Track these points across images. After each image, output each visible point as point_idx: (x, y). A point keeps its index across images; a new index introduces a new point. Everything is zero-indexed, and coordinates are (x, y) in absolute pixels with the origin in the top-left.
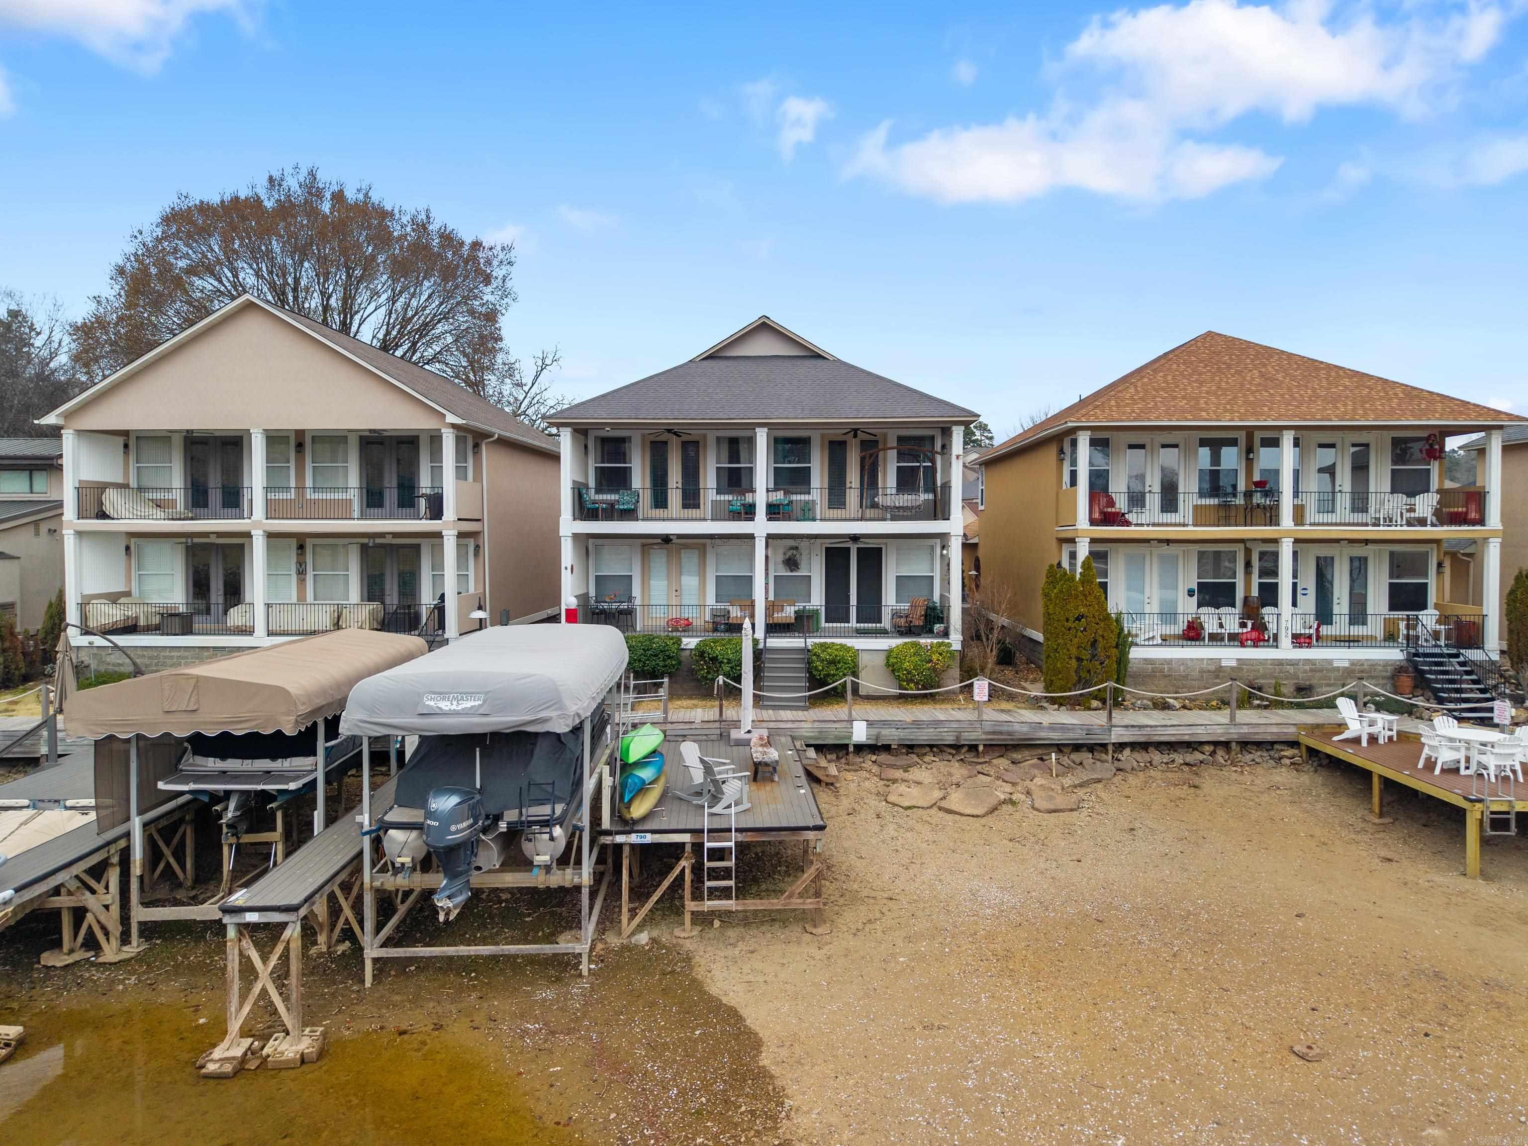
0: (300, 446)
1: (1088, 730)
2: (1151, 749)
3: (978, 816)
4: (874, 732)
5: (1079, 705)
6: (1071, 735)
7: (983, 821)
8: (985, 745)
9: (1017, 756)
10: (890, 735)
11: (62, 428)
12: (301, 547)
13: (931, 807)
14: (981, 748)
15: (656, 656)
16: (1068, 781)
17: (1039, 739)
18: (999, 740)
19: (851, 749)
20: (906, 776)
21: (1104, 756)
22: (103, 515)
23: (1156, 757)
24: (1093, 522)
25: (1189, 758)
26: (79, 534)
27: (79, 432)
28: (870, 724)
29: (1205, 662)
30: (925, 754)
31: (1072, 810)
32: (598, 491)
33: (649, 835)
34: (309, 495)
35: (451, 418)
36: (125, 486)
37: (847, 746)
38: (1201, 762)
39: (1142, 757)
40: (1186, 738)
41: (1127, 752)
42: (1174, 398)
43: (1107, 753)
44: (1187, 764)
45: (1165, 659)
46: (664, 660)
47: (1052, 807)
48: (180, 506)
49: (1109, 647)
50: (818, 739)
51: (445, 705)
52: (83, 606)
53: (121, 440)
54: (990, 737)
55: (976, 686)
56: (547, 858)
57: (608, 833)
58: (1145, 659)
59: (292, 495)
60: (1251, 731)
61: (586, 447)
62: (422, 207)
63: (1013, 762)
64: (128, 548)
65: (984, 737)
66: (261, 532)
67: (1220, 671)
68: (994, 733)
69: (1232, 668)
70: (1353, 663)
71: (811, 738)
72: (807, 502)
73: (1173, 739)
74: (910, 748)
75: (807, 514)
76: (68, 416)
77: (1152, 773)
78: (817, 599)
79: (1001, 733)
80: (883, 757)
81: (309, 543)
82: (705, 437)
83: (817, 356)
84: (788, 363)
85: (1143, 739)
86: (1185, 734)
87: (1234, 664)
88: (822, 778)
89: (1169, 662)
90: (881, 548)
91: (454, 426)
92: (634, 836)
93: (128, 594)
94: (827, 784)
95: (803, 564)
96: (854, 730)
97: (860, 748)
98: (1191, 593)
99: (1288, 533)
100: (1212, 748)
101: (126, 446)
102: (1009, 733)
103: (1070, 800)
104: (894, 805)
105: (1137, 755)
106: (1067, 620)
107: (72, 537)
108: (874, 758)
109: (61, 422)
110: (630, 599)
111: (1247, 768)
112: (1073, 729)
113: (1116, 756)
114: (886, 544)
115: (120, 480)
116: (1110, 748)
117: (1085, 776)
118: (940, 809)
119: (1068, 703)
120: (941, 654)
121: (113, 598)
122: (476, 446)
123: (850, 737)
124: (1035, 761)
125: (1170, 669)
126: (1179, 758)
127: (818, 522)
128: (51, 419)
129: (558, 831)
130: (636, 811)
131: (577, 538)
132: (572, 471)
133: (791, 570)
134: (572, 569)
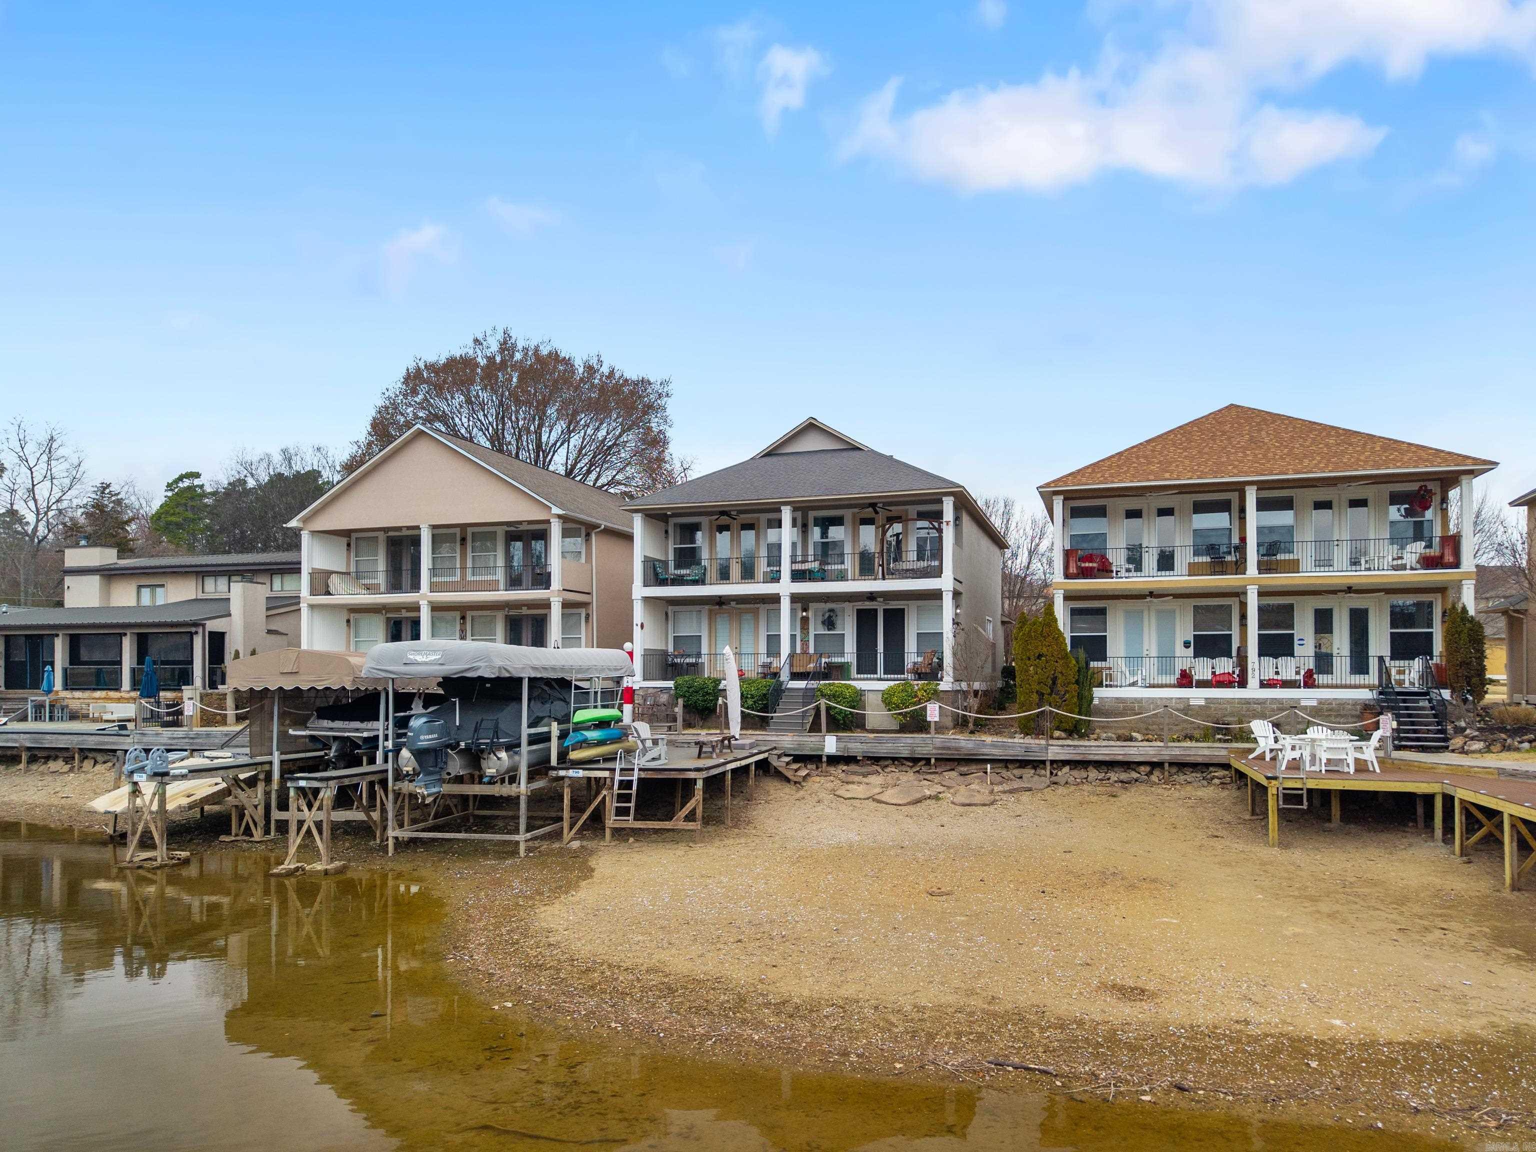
0: (463, 540)
1: (1026, 748)
2: (1091, 768)
3: (900, 805)
4: (842, 745)
5: (1043, 734)
6: (1011, 752)
7: (900, 808)
8: (936, 759)
9: (964, 769)
10: (855, 748)
11: (301, 530)
12: (463, 618)
13: (868, 799)
14: (933, 761)
15: (697, 692)
16: (997, 788)
17: (983, 755)
18: (947, 754)
19: (825, 759)
20: (865, 780)
21: (1043, 772)
22: (328, 593)
23: (1093, 774)
24: (1068, 576)
25: (1124, 776)
26: (312, 607)
27: (313, 533)
28: (839, 738)
29: (1174, 701)
30: (887, 766)
31: (984, 805)
32: (677, 567)
33: (581, 771)
34: (470, 578)
35: (556, 510)
36: (348, 574)
37: (819, 758)
38: (1136, 781)
39: (1079, 774)
40: (1120, 758)
41: (1066, 769)
43: (1045, 769)
44: (1122, 782)
45: (1135, 699)
46: (703, 696)
47: (968, 802)
48: (383, 589)
49: (1069, 683)
50: (797, 750)
51: (419, 658)
53: (344, 540)
54: (940, 752)
55: (928, 708)
56: (494, 771)
57: (554, 769)
58: (1117, 698)
59: (457, 578)
60: (1182, 753)
61: (667, 532)
63: (961, 775)
64: (348, 621)
65: (934, 751)
66: (426, 602)
67: (1189, 710)
68: (943, 748)
69: (1200, 706)
70: (1321, 702)
71: (791, 749)
72: (841, 571)
73: (1107, 758)
74: (876, 760)
76: (305, 520)
77: (1085, 787)
78: (850, 654)
79: (949, 748)
80: (853, 767)
81: (469, 615)
82: (758, 519)
83: (856, 448)
85: (1078, 758)
86: (1118, 754)
87: (1203, 703)
88: (790, 777)
90: (904, 609)
91: (559, 516)
92: (571, 771)
94: (796, 783)
95: (839, 623)
96: (826, 743)
97: (833, 760)
98: (1187, 645)
99: (1253, 581)
100: (1148, 769)
101: (349, 545)
102: (957, 749)
103: (989, 799)
104: (839, 796)
105: (1075, 773)
106: (1029, 659)
107: (306, 609)
108: (845, 768)
109: (301, 525)
110: (699, 655)
111: (1178, 787)
112: (1013, 747)
113: (1055, 772)
114: (908, 605)
115: (343, 569)
116: (1048, 764)
117: (1017, 784)
118: (874, 800)
119: (1033, 733)
120: (925, 691)
122: (588, 535)
123: (823, 749)
124: (981, 774)
125: (1140, 707)
126: (1114, 776)
127: (849, 583)
128: (293, 523)
129: (503, 755)
130: (574, 755)
131: (646, 600)
132: (643, 548)
133: (829, 630)
134: (642, 626)
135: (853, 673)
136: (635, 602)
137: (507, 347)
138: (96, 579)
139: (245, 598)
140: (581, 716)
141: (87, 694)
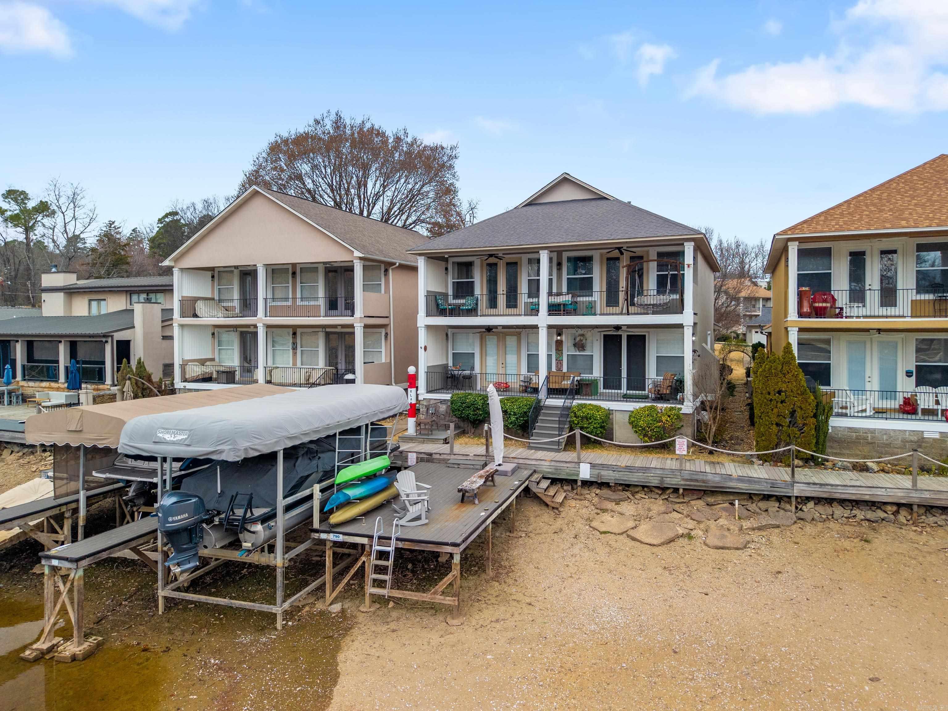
0: (294, 273)
1: (772, 483)
2: (835, 504)
3: (654, 545)
4: (596, 472)
6: (757, 487)
7: (655, 549)
8: (684, 489)
9: (711, 500)
10: (608, 476)
11: (173, 267)
12: (294, 334)
13: (622, 534)
14: (681, 491)
15: (468, 407)
16: (746, 524)
17: (729, 488)
18: (695, 486)
19: (579, 483)
20: (617, 508)
21: (788, 507)
22: (195, 316)
23: (838, 511)
24: (801, 315)
25: (870, 515)
26: (182, 326)
27: (182, 270)
28: (593, 466)
29: (907, 433)
30: (637, 492)
31: (737, 549)
32: (456, 297)
33: (341, 536)
34: (299, 302)
35: (357, 254)
36: (213, 299)
37: (575, 481)
38: (883, 520)
39: (824, 510)
40: (867, 498)
41: (811, 504)
42: (881, 211)
43: (790, 503)
44: (868, 520)
45: (869, 430)
46: (474, 411)
47: (721, 544)
48: (237, 311)
49: (807, 417)
50: (555, 474)
51: (168, 437)
52: (183, 367)
53: (209, 273)
54: (688, 483)
55: (677, 443)
56: (250, 545)
57: (317, 531)
58: (850, 428)
59: (289, 303)
60: (933, 496)
61: (447, 269)
62: (401, 128)
63: (708, 504)
64: (213, 334)
65: (682, 483)
66: (261, 325)
67: (923, 442)
68: (691, 480)
69: (935, 440)
71: (549, 473)
72: (590, 302)
73: (854, 498)
74: (627, 487)
75: (590, 310)
76: (176, 260)
77: (832, 525)
78: (597, 372)
79: (697, 480)
80: (605, 492)
81: (299, 331)
82: (521, 258)
83: (603, 198)
84: (580, 205)
85: (825, 496)
86: (866, 494)
87: (937, 436)
88: (549, 503)
89: (873, 431)
90: (645, 336)
91: (360, 258)
93: (213, 360)
94: (553, 508)
95: (588, 347)
96: (581, 469)
97: (586, 484)
98: (909, 374)
100: (895, 508)
101: (212, 276)
102: (704, 481)
103: (742, 540)
104: (595, 529)
105: (820, 508)
106: (769, 394)
107: (177, 327)
108: (598, 491)
109: (172, 264)
110: (473, 368)
111: (928, 529)
112: (759, 482)
113: (800, 507)
114: (649, 332)
115: (210, 296)
116: (793, 500)
117: (764, 520)
118: (628, 536)
119: (771, 460)
120: (669, 416)
121: (202, 362)
122: (386, 271)
123: (578, 475)
124: (726, 505)
125: (873, 438)
126: (860, 514)
127: (598, 316)
129: (259, 527)
130: (336, 518)
131: (429, 327)
132: (426, 284)
133: (579, 351)
134: (425, 349)
135: (601, 390)
136: (419, 329)
137: (338, 123)
138: (61, 295)
139: (144, 314)
140: (343, 476)
141: (37, 384)
